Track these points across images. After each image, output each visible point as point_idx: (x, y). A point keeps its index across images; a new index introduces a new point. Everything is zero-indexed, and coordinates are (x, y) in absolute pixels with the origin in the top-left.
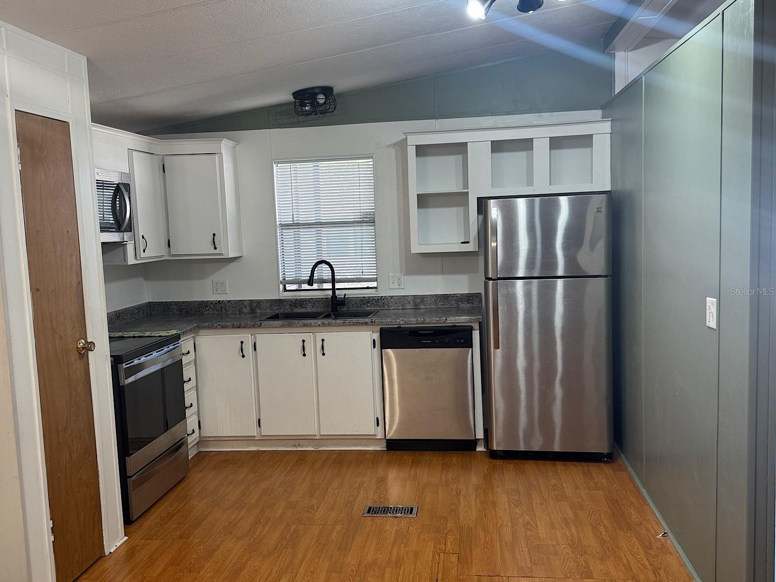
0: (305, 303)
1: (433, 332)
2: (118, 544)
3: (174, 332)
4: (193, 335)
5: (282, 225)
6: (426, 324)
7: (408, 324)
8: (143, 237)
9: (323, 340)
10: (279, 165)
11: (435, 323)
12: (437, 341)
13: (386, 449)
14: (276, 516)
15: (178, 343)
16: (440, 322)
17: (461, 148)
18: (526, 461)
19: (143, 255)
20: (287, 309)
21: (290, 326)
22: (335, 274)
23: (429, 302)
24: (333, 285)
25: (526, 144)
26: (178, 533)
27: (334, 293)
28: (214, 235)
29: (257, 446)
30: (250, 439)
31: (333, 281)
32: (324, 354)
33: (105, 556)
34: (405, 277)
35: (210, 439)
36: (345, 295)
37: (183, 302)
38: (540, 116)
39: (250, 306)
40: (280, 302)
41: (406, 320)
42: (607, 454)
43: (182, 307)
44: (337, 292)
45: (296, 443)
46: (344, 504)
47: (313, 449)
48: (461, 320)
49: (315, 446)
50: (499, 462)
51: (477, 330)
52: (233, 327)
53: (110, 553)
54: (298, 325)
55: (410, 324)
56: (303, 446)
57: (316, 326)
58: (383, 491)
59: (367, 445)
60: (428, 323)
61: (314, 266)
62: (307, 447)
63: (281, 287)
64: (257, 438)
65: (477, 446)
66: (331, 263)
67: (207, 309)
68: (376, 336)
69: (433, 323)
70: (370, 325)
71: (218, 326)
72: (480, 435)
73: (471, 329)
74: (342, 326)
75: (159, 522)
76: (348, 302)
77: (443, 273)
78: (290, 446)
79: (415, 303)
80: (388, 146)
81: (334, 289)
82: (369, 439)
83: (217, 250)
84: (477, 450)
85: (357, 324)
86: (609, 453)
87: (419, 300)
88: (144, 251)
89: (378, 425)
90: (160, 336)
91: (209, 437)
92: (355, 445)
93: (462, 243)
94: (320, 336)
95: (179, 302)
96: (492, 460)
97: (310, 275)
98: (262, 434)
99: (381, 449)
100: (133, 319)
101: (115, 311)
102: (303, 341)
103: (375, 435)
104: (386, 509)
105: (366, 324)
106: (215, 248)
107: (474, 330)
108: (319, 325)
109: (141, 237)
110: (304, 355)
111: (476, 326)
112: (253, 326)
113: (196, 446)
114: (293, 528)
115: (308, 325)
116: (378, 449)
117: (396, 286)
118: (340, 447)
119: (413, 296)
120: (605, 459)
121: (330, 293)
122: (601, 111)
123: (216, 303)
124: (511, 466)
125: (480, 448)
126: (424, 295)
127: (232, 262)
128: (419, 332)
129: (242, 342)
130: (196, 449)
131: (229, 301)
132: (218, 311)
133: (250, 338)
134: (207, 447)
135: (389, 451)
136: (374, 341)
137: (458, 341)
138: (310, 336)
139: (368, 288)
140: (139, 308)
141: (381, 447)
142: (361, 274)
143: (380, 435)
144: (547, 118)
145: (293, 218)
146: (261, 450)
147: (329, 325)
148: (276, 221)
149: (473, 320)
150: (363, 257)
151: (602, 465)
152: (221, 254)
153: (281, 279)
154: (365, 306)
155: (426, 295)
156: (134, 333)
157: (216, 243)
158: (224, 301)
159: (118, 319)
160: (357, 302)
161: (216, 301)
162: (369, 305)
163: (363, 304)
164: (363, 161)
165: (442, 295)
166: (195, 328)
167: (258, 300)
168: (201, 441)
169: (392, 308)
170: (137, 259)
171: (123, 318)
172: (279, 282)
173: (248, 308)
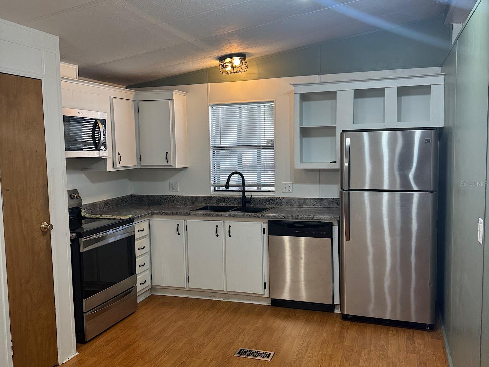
0: (226, 200)
1: (303, 225)
2: (70, 358)
3: (130, 216)
4: (149, 218)
5: (215, 148)
6: (299, 219)
7: (286, 219)
8: (119, 154)
9: (230, 227)
10: (213, 107)
11: (305, 219)
12: (306, 232)
13: (271, 305)
14: (177, 349)
15: (132, 224)
16: (309, 218)
17: (332, 95)
18: (368, 324)
19: (118, 165)
20: (214, 204)
21: (208, 215)
22: (245, 181)
23: (309, 203)
24: (244, 189)
25: (380, 92)
26: (110, 353)
27: (244, 194)
28: (167, 153)
29: (187, 294)
30: (182, 289)
31: (244, 185)
32: (230, 236)
33: (59, 365)
34: (294, 185)
35: (158, 287)
36: (252, 195)
37: (151, 196)
38: (394, 72)
40: (210, 198)
41: (285, 215)
42: (429, 324)
43: (151, 199)
44: (246, 194)
45: (212, 294)
46: (225, 344)
47: (223, 300)
48: (325, 218)
49: (224, 298)
50: (347, 323)
51: (336, 225)
52: (173, 214)
53: (63, 363)
54: (213, 216)
55: (288, 219)
56: (216, 297)
57: (225, 217)
58: (256, 337)
59: (258, 300)
60: (300, 219)
61: (230, 175)
62: (219, 298)
63: (212, 188)
64: (187, 289)
65: (335, 309)
66: (242, 174)
67: (165, 201)
68: (265, 226)
69: (304, 219)
70: (261, 218)
71: (164, 214)
72: (337, 301)
73: (332, 225)
74: (242, 217)
75: (103, 344)
76: (254, 200)
77: (320, 183)
78: (208, 297)
79: (300, 204)
80: (284, 94)
81: (244, 191)
82: (260, 297)
83: (169, 163)
84: (335, 312)
85: (252, 217)
86: (431, 324)
87: (302, 201)
88: (119, 163)
89: (265, 288)
90: (120, 219)
91: (157, 286)
92: (250, 300)
93: (331, 162)
94: (228, 224)
95: (149, 195)
96: (343, 321)
97: (227, 181)
98: (190, 287)
99: (268, 304)
101: (104, 201)
102: (217, 226)
103: (263, 294)
104: (252, 352)
105: (258, 217)
106: (168, 162)
107: (334, 225)
108: (227, 216)
109: (117, 154)
110: (217, 236)
111: (336, 223)
112: (185, 214)
113: (150, 291)
114: (183, 360)
115: (219, 216)
116: (266, 304)
117: (287, 191)
118: (240, 300)
119: (298, 198)
120: (429, 328)
121: (241, 193)
122: (441, 67)
123: (171, 197)
124: (355, 327)
125: (337, 311)
126: (306, 198)
127: (182, 171)
128: (294, 225)
129: (178, 225)
130: (150, 293)
131: (179, 197)
132: (172, 202)
133: (184, 222)
134: (157, 292)
135: (273, 307)
136: (264, 229)
137: (322, 233)
138: (222, 223)
139: (269, 191)
141: (268, 303)
142: (264, 181)
143: (267, 295)
144: (399, 72)
145: (221, 142)
146: (190, 297)
147: (234, 216)
148: (209, 145)
149: (333, 218)
150: (266, 170)
151: (425, 332)
152: (171, 166)
153: (212, 183)
154: (266, 204)
155: (307, 198)
156: (106, 216)
157: (168, 159)
158: (176, 196)
159: (106, 205)
160: (260, 201)
161: (171, 196)
162: (268, 203)
163: (264, 202)
164: (267, 104)
165: (318, 198)
166: (148, 214)
167: (197, 196)
168: (153, 288)
169: (283, 206)
170: (115, 168)
171: (110, 205)
172: (211, 185)
173: (191, 201)
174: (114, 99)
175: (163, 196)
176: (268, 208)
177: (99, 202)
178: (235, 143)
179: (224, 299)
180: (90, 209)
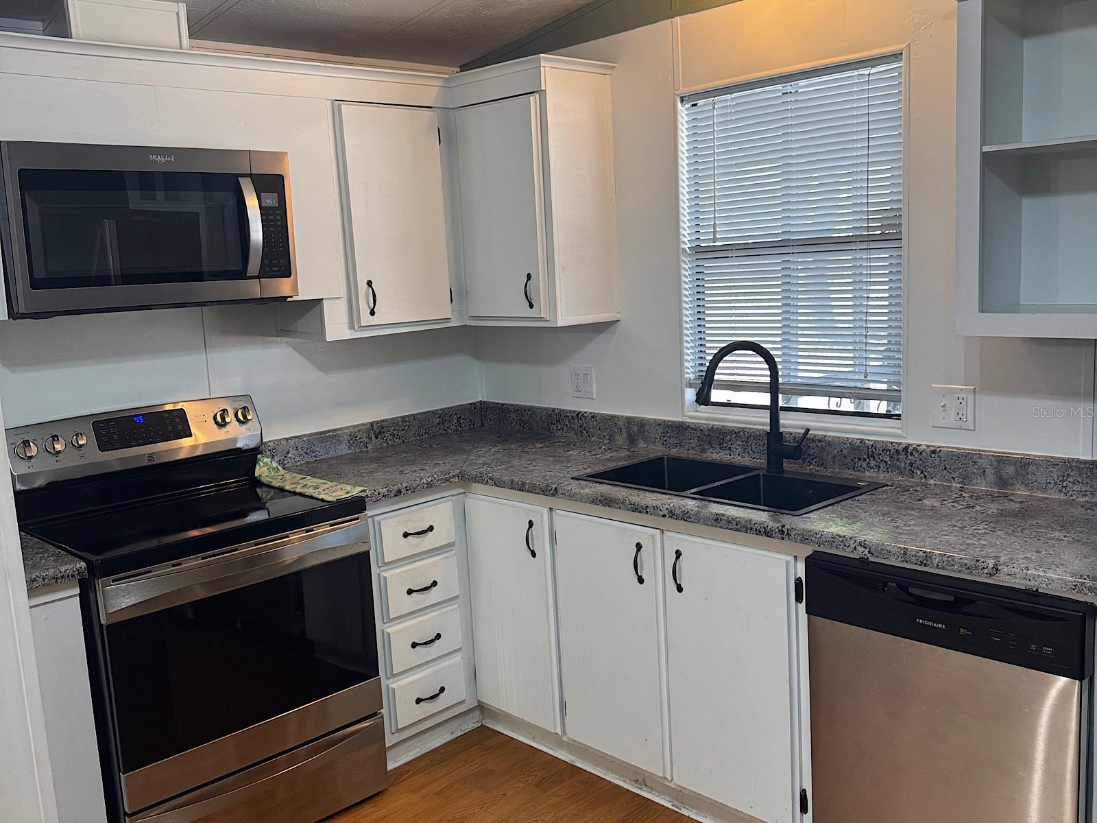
1: (952, 599)
4: (462, 491)
5: (701, 252)
8: (370, 283)
9: (678, 554)
11: (961, 573)
12: (963, 631)
19: (368, 320)
21: (608, 503)
22: (780, 373)
23: (1042, 480)
24: (775, 400)
27: (775, 417)
28: (528, 276)
30: (554, 735)
31: (775, 388)
32: (680, 589)
34: (979, 399)
36: (808, 427)
37: (526, 408)
39: (629, 429)
43: (524, 419)
44: (785, 418)
45: (639, 777)
47: (669, 805)
48: (1049, 579)
49: (676, 800)
54: (622, 507)
60: (938, 568)
64: (564, 740)
66: (772, 353)
67: (560, 426)
69: (955, 572)
76: (823, 448)
78: (630, 780)
79: (1001, 478)
81: (774, 408)
83: (533, 309)
85: (747, 529)
87: (1011, 469)
88: (372, 313)
89: (804, 809)
98: (569, 736)
100: (426, 436)
102: (639, 547)
106: (531, 306)
110: (641, 580)
113: (477, 713)
117: (951, 420)
123: (572, 417)
127: (602, 332)
129: (531, 524)
130: (477, 719)
131: (594, 416)
132: (575, 434)
133: (546, 517)
136: (799, 582)
138: (653, 536)
140: (445, 415)
142: (863, 378)
145: (715, 232)
146: (576, 764)
147: (688, 516)
148: (678, 241)
152: (541, 319)
153: (691, 376)
154: (864, 465)
157: (533, 296)
158: (586, 415)
159: (377, 438)
160: (845, 452)
161: (574, 412)
162: (873, 463)
163: (859, 459)
164: (879, 69)
165: (1085, 462)
166: (448, 480)
167: (643, 420)
168: (481, 707)
169: (932, 482)
170: (356, 327)
171: (393, 435)
172: (684, 382)
173: (625, 435)
174: (345, 107)
175: (553, 410)
176: (860, 488)
177: (347, 428)
178: (772, 230)
179: (676, 803)
180: (313, 452)
